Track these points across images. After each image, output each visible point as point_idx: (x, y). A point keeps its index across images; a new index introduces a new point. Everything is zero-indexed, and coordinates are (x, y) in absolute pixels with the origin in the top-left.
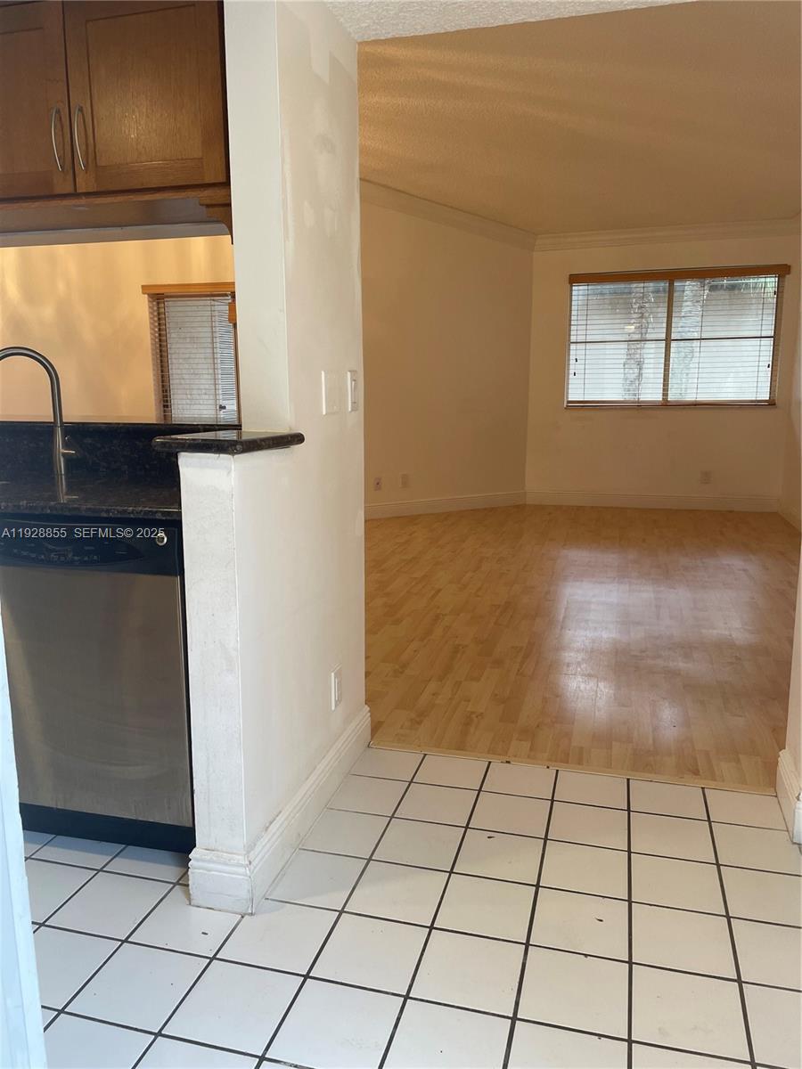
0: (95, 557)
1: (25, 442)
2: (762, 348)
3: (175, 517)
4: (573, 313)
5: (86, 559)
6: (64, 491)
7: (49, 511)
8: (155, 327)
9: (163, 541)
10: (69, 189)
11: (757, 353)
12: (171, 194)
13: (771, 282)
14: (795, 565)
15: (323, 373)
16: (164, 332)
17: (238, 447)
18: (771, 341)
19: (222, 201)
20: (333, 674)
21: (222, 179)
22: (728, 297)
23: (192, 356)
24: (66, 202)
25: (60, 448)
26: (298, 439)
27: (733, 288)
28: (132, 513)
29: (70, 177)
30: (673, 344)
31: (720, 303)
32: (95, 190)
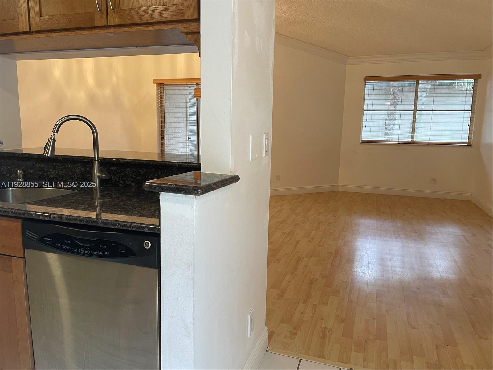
0: (106, 253)
1: (79, 167)
2: (465, 116)
3: (156, 232)
4: (366, 96)
5: (101, 253)
6: (99, 197)
7: (79, 222)
8: (159, 99)
9: (148, 246)
10: (103, 23)
11: (462, 119)
12: (164, 26)
13: (470, 83)
14: (489, 234)
15: (251, 135)
16: (163, 102)
17: (199, 191)
18: (469, 113)
19: (195, 30)
20: (249, 316)
21: (195, 17)
22: (447, 90)
23: (176, 114)
24: (102, 31)
25: (97, 172)
26: (235, 179)
27: (450, 85)
28: (130, 227)
29: (104, 16)
30: (417, 113)
31: (442, 92)
32: (119, 24)
